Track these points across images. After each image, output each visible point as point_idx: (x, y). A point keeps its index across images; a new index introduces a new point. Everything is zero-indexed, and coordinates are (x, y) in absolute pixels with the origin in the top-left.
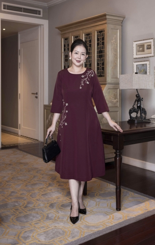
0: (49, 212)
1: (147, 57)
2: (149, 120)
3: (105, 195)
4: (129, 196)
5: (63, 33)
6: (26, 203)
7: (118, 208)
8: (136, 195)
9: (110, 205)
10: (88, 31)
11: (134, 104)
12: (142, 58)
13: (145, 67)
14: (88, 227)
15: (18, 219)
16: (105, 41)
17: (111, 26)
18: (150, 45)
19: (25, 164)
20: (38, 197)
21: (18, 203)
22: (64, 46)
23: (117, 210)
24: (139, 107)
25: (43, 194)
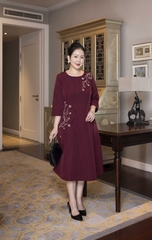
0: (49, 213)
1: (146, 60)
2: (148, 122)
3: (104, 197)
4: (128, 197)
5: (63, 37)
6: (27, 205)
8: (136, 196)
9: (110, 207)
10: (87, 35)
11: (133, 106)
12: (141, 61)
13: (143, 71)
14: (88, 229)
15: (19, 221)
16: (104, 45)
17: (110, 30)
18: (148, 49)
20: (38, 199)
21: (18, 205)
23: (117, 212)
24: (138, 109)
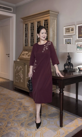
0: (21, 130)
1: (71, 35)
2: (74, 70)
3: (51, 116)
5: (25, 21)
6: (7, 123)
7: (61, 126)
8: (69, 114)
9: (56, 123)
10: (39, 20)
11: (67, 61)
12: (69, 35)
13: (70, 41)
16: (48, 26)
17: (52, 18)
18: (73, 29)
19: (4, 95)
20: (13, 118)
21: (1, 123)
22: (25, 28)
23: (60, 127)
25: (16, 116)
